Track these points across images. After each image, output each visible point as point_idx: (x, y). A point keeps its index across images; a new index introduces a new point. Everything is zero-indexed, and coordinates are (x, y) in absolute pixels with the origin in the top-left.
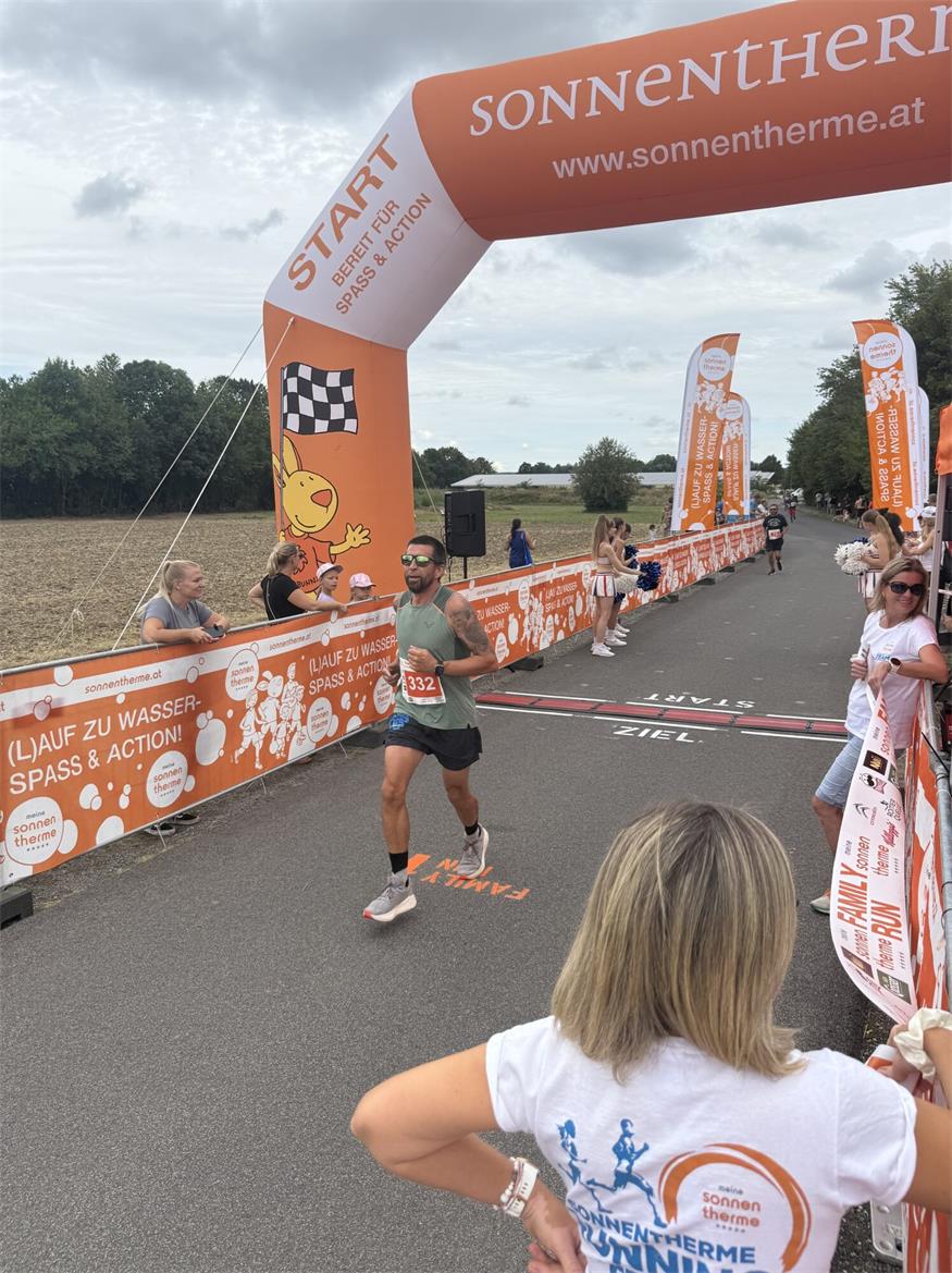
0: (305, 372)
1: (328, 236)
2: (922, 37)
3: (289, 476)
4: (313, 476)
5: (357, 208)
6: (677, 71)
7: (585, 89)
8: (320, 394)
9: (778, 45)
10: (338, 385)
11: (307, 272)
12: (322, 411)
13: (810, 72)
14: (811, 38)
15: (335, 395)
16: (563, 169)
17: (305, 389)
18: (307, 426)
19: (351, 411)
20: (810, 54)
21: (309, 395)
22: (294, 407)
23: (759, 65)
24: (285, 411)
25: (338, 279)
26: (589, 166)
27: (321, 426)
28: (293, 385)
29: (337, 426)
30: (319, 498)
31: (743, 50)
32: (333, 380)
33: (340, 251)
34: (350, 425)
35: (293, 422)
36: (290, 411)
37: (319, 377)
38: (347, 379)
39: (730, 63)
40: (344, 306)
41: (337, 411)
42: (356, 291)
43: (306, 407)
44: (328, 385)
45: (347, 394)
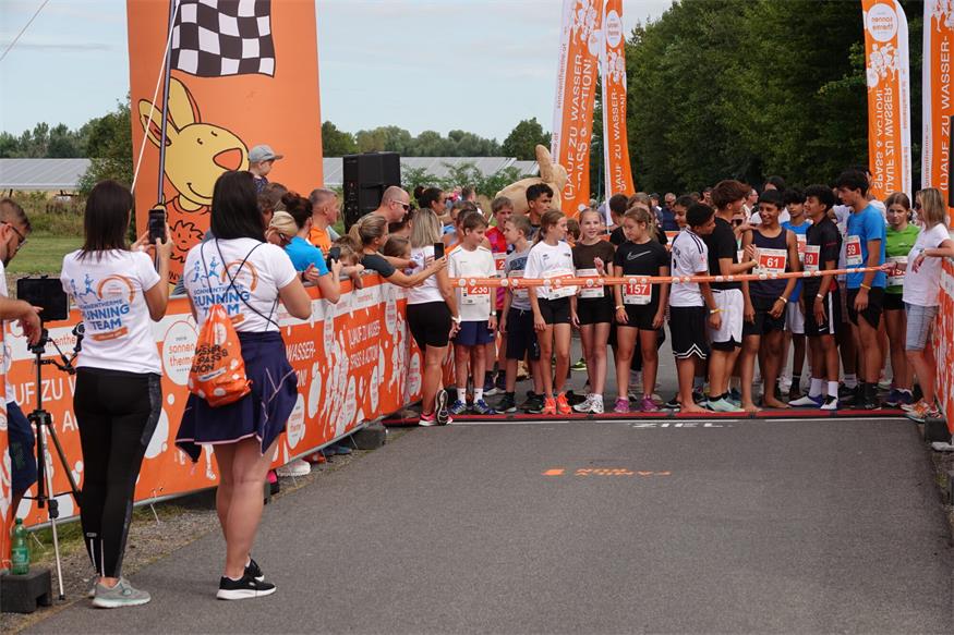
3: (178, 131)
4: (216, 130)
8: (228, 26)
10: (253, 15)
12: (231, 47)
15: (249, 28)
17: (208, 18)
18: (209, 66)
19: (267, 48)
21: (214, 27)
22: (189, 38)
24: (176, 45)
27: (230, 66)
28: (190, 14)
32: (247, 8)
34: (266, 65)
35: (189, 61)
36: (183, 46)
37: (229, 4)
38: (263, 7)
41: (251, 48)
43: (209, 41)
44: (239, 15)
45: (263, 26)
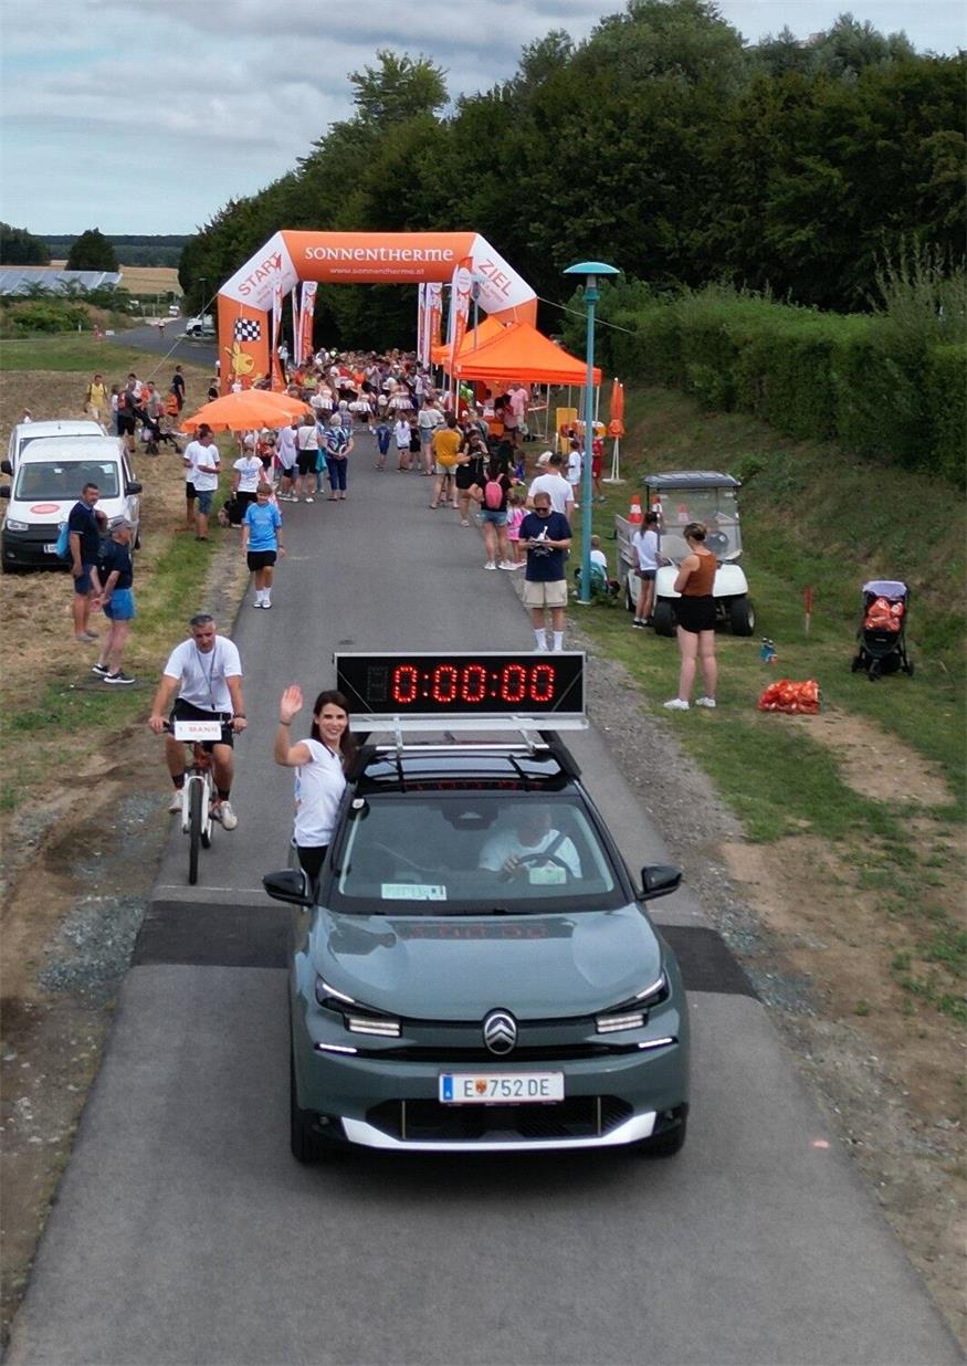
0: (245, 322)
1: (255, 279)
2: (423, 256)
5: (264, 271)
6: (366, 253)
7: (340, 253)
8: (250, 328)
9: (391, 251)
11: (246, 291)
12: (250, 334)
13: (398, 259)
14: (399, 251)
15: (254, 329)
16: (333, 271)
17: (244, 326)
18: (245, 338)
20: (398, 255)
22: (239, 331)
23: (387, 255)
24: (236, 333)
25: (259, 293)
26: (340, 271)
27: (250, 339)
28: (240, 325)
29: (255, 339)
30: (249, 363)
31: (382, 250)
32: (254, 324)
33: (260, 286)
35: (239, 337)
37: (250, 323)
38: (258, 323)
39: (379, 254)
40: (259, 302)
41: (255, 334)
42: (264, 297)
43: (245, 333)
44: (252, 326)
45: (258, 328)
